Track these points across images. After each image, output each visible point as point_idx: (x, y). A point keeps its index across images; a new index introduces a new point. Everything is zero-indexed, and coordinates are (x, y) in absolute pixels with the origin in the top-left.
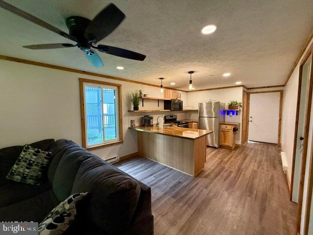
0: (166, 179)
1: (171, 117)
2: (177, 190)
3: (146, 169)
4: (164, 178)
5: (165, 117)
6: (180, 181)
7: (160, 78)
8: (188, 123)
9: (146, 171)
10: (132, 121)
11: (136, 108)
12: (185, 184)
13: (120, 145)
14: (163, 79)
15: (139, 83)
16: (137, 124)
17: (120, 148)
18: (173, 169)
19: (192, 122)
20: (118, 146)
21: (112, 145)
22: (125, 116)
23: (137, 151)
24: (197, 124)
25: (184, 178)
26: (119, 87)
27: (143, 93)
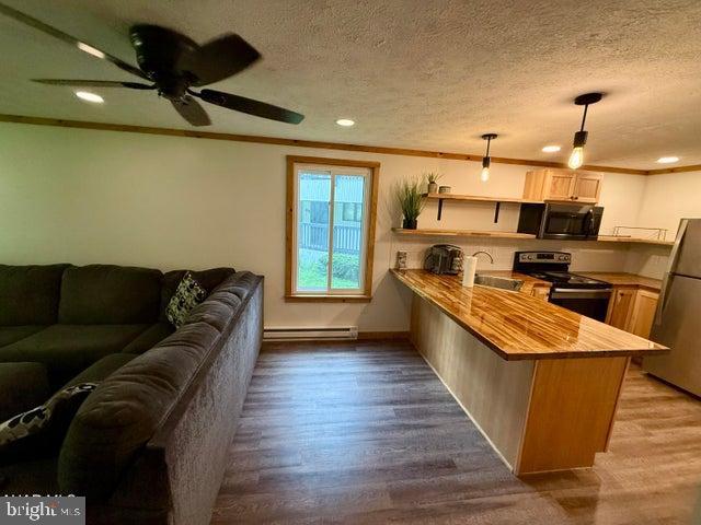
0: (421, 432)
1: (539, 257)
2: (421, 481)
3: (395, 382)
4: (416, 427)
5: (517, 255)
6: (457, 460)
7: (484, 137)
8: (610, 286)
9: (391, 386)
10: (400, 256)
11: (410, 223)
12: (463, 478)
13: (364, 305)
14: (495, 136)
15: (434, 154)
16: (413, 263)
17: (364, 313)
18: (463, 413)
19: (637, 287)
20: (360, 307)
21: (344, 300)
22: (383, 239)
23: (408, 329)
24: (656, 296)
25: (475, 459)
26: (373, 168)
27: (439, 183)
